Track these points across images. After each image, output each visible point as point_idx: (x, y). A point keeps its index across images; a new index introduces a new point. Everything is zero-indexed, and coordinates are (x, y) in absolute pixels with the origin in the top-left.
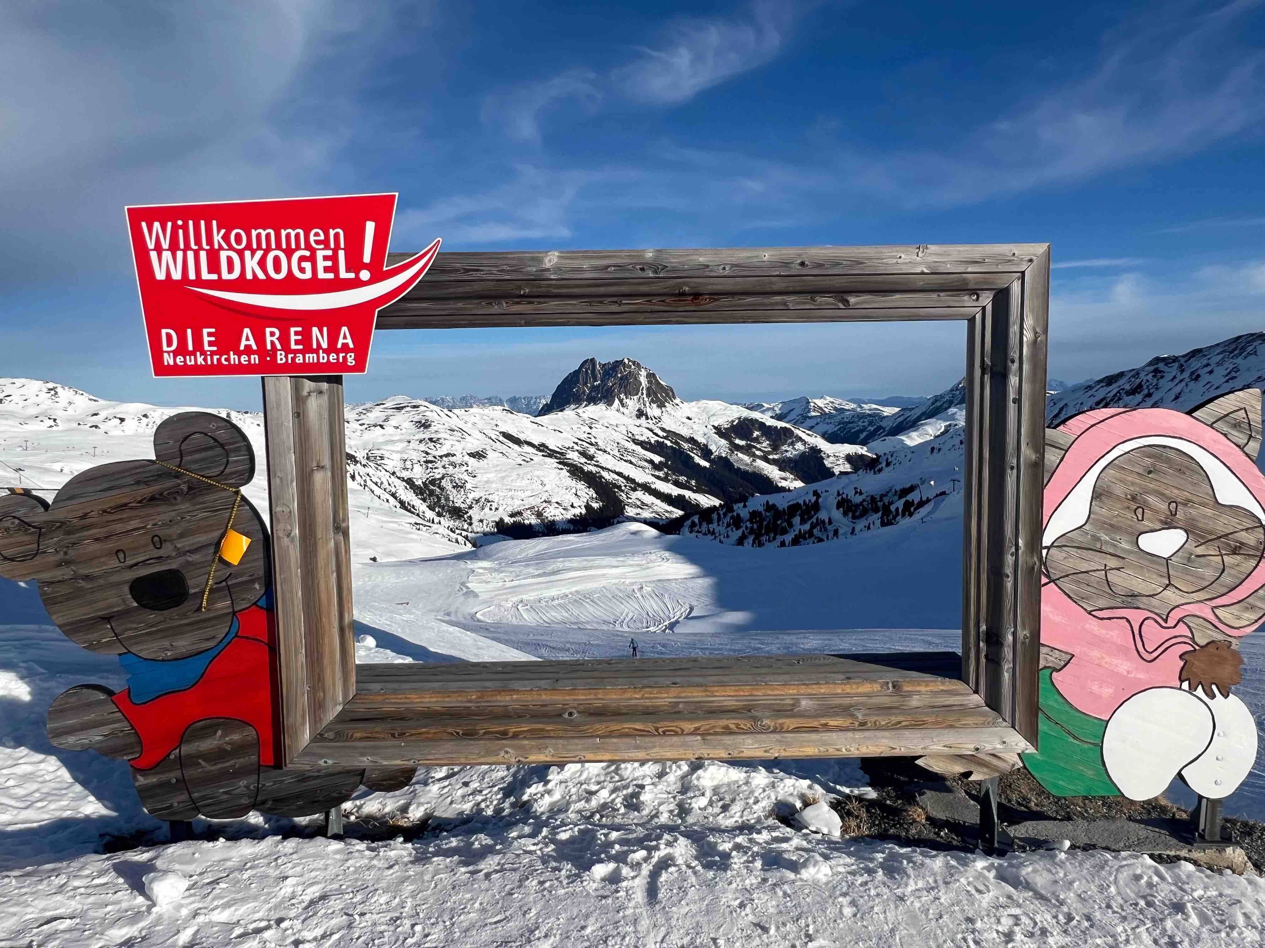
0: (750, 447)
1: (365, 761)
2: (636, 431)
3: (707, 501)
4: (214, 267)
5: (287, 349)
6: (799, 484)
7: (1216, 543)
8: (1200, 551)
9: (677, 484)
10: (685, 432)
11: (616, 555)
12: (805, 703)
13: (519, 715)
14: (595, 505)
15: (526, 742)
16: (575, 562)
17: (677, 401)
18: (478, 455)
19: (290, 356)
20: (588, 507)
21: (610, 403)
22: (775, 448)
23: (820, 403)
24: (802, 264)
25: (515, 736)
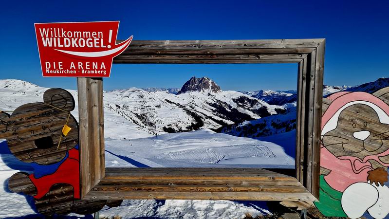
0: (244, 105)
1: (106, 197)
2: (208, 100)
3: (230, 122)
4: (62, 43)
5: (85, 69)
6: (259, 118)
7: (380, 136)
8: (375, 138)
9: (220, 117)
10: (223, 100)
11: (201, 139)
12: (244, 183)
13: (155, 184)
14: (194, 123)
15: (156, 192)
16: (187, 141)
17: (221, 91)
18: (158, 106)
19: (86, 71)
20: (192, 123)
21: (200, 91)
22: (252, 106)
23: (267, 92)
24: (245, 45)
25: (153, 190)
